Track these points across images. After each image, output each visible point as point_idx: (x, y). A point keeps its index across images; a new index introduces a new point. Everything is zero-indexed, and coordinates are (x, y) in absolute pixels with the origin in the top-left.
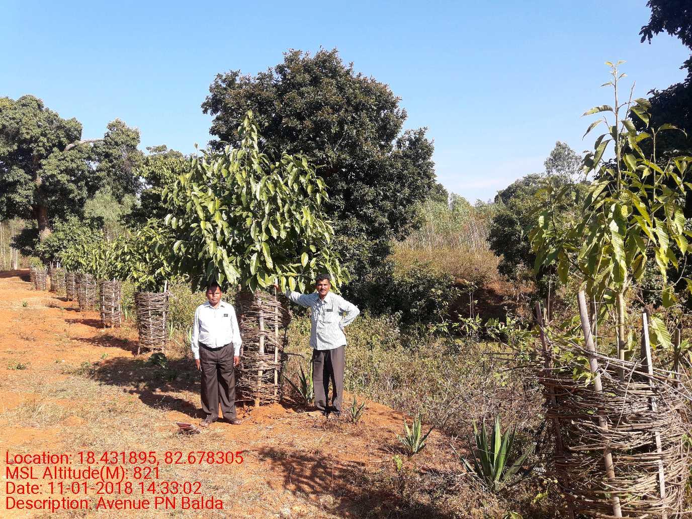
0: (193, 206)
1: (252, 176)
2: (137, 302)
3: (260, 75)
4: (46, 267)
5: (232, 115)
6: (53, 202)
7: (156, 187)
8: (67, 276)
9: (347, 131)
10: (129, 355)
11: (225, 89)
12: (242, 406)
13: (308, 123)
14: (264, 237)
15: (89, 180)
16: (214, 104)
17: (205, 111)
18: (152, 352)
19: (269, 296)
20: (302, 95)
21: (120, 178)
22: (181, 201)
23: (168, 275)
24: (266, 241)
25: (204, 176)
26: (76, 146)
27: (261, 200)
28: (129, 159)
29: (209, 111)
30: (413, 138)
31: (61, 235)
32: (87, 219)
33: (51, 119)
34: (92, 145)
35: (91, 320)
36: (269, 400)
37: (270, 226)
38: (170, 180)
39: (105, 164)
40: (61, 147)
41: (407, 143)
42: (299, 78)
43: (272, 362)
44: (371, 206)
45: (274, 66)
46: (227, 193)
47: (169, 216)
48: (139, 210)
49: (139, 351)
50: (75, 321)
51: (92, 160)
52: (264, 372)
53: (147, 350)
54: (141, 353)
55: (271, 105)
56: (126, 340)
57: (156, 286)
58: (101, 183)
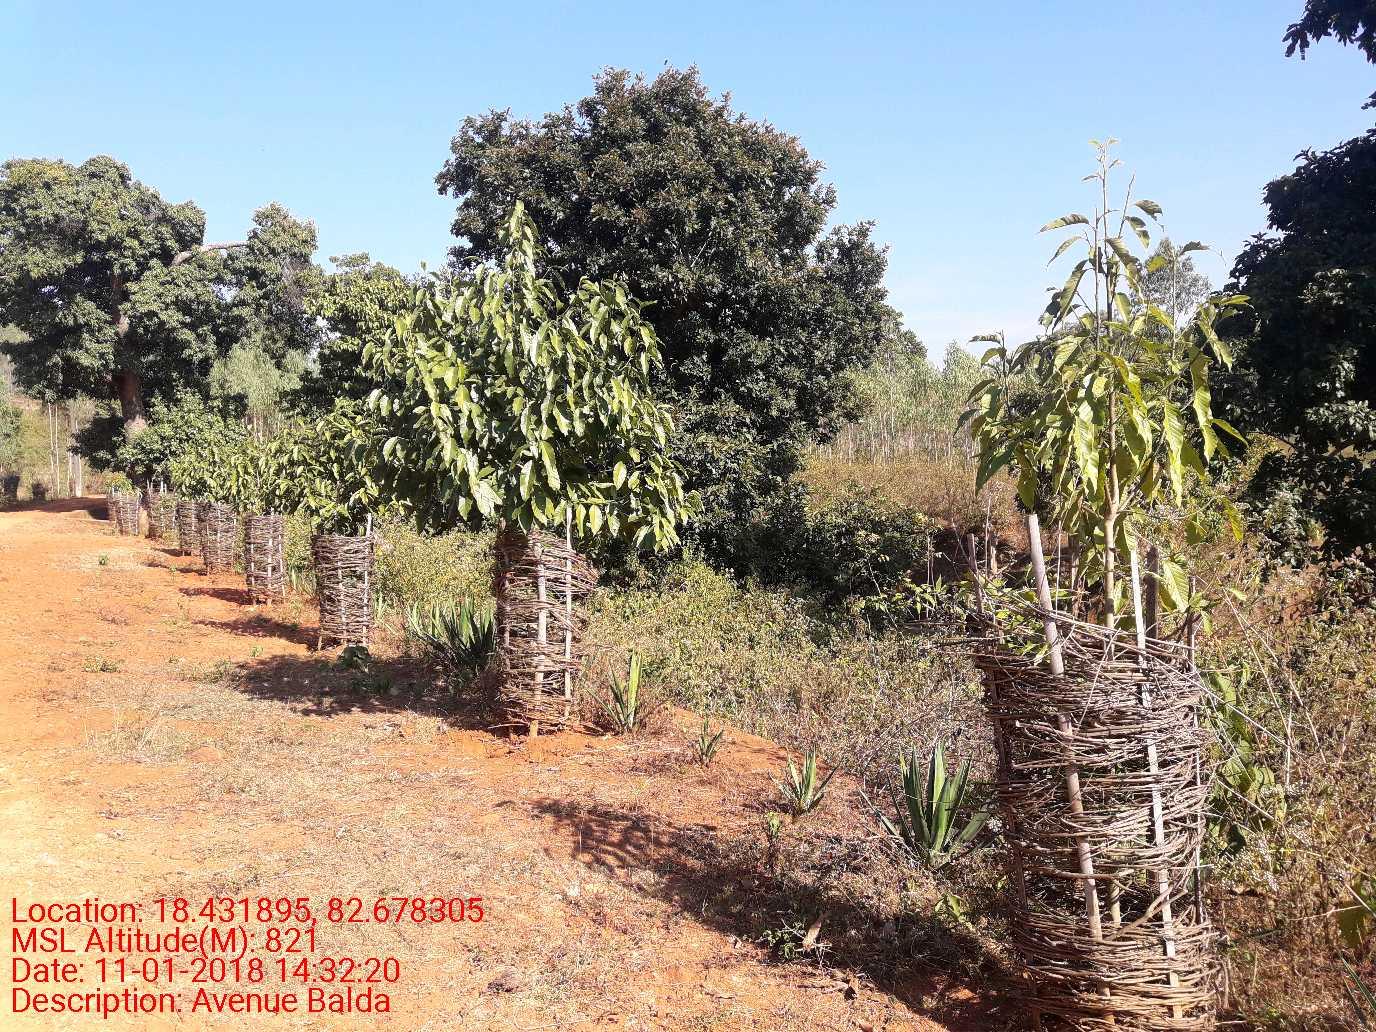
0: (417, 376)
1: (525, 321)
2: (316, 553)
3: (548, 120)
4: (139, 491)
5: (493, 198)
6: (151, 365)
7: (349, 338)
8: (180, 508)
9: (715, 228)
10: (301, 651)
11: (481, 146)
12: (508, 736)
13: (639, 212)
14: (546, 432)
15: (219, 322)
16: (460, 176)
17: (442, 190)
18: (345, 645)
19: (556, 539)
20: (627, 157)
21: (279, 318)
22: (397, 367)
23: (375, 503)
24: (549, 440)
25: (437, 320)
26: (194, 256)
27: (539, 365)
28: (297, 282)
29: (451, 190)
30: (846, 241)
31: (167, 429)
32: (216, 398)
33: (146, 203)
34: (224, 253)
35: (228, 591)
36: (556, 725)
37: (556, 412)
38: (376, 324)
39: (251, 292)
40: (166, 257)
41: (835, 253)
42: (623, 126)
43: (559, 658)
44: (762, 376)
45: (575, 103)
46: (479, 351)
47: (376, 393)
48: (317, 380)
49: (320, 644)
50: (199, 592)
51: (225, 285)
52: (547, 674)
53: (336, 642)
54: (323, 648)
55: (570, 178)
56: (295, 625)
57: (351, 523)
58: (242, 330)
